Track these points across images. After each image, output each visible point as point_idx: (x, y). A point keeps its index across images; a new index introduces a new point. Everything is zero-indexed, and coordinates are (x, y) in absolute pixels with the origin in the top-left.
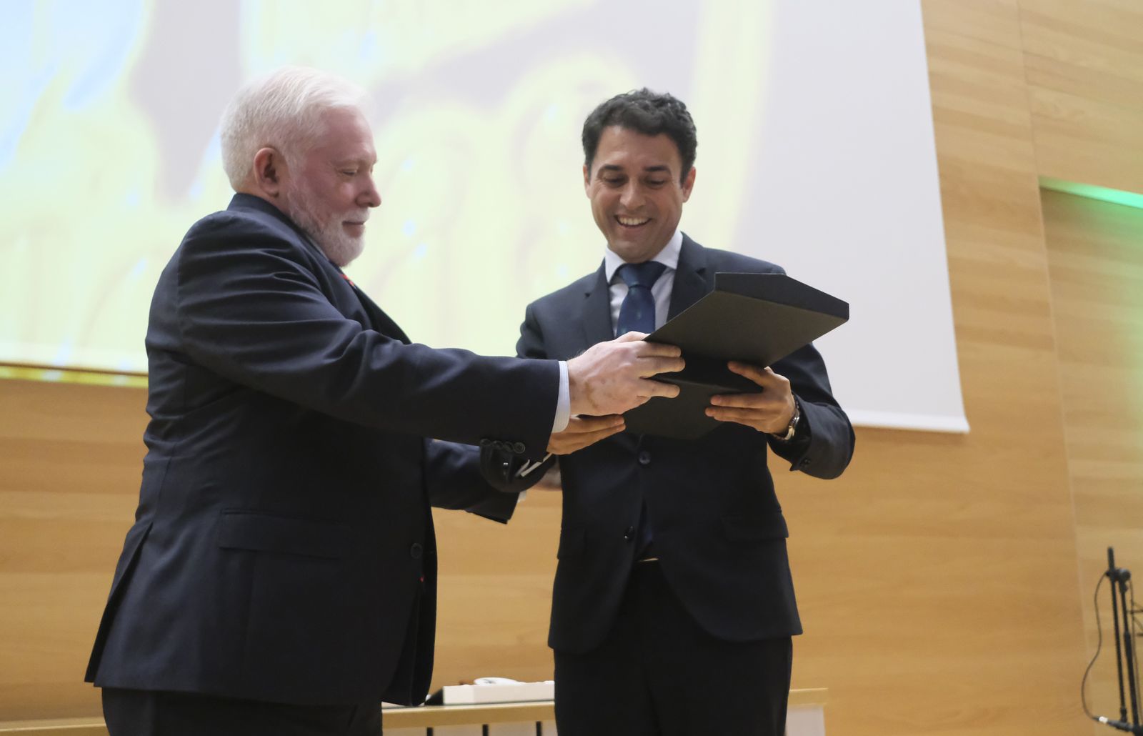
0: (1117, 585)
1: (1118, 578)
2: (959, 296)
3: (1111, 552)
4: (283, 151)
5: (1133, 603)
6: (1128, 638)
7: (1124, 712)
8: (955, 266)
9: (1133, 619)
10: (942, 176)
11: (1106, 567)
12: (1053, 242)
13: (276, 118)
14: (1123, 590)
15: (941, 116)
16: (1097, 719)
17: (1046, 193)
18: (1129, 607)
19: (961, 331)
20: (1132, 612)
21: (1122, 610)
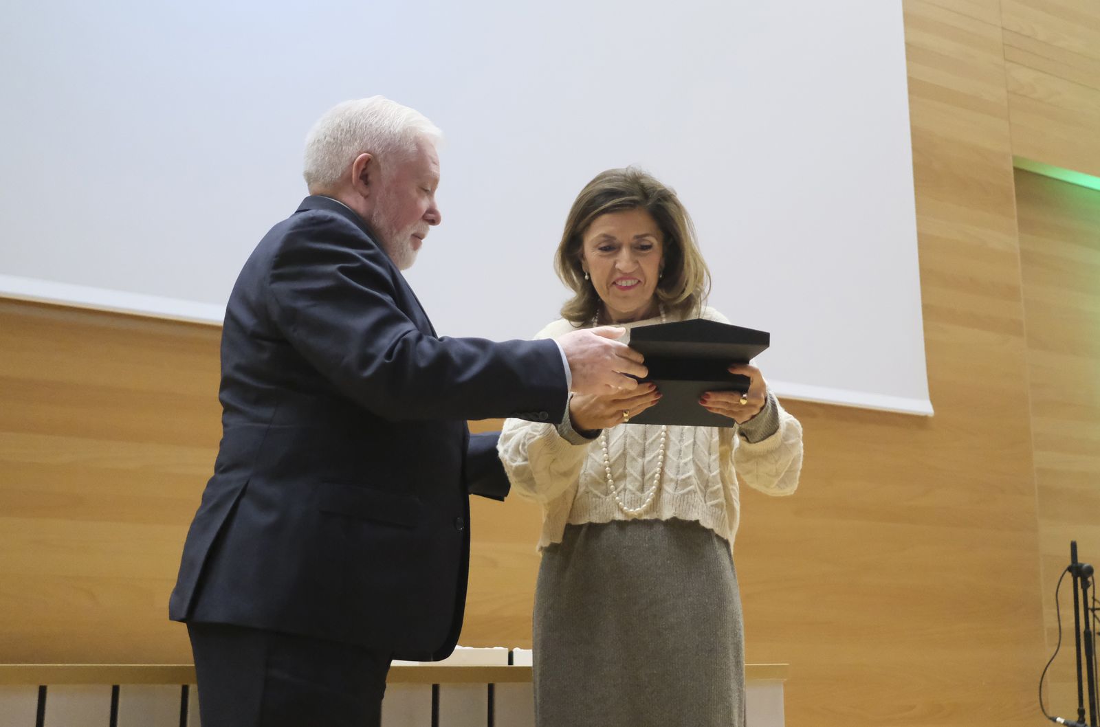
0: (1079, 579)
1: (1080, 573)
2: (928, 275)
3: (1074, 546)
4: (380, 159)
5: (1094, 599)
6: (1088, 635)
7: (1081, 712)
8: (925, 243)
9: (1094, 616)
10: (915, 149)
11: (1069, 563)
12: (1025, 225)
13: (378, 133)
14: (1086, 585)
15: (916, 88)
16: (1054, 720)
17: (1021, 174)
18: (1090, 605)
19: (930, 312)
20: (1093, 610)
21: (1083, 607)
